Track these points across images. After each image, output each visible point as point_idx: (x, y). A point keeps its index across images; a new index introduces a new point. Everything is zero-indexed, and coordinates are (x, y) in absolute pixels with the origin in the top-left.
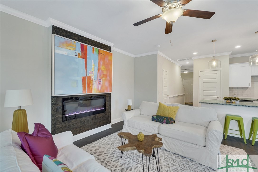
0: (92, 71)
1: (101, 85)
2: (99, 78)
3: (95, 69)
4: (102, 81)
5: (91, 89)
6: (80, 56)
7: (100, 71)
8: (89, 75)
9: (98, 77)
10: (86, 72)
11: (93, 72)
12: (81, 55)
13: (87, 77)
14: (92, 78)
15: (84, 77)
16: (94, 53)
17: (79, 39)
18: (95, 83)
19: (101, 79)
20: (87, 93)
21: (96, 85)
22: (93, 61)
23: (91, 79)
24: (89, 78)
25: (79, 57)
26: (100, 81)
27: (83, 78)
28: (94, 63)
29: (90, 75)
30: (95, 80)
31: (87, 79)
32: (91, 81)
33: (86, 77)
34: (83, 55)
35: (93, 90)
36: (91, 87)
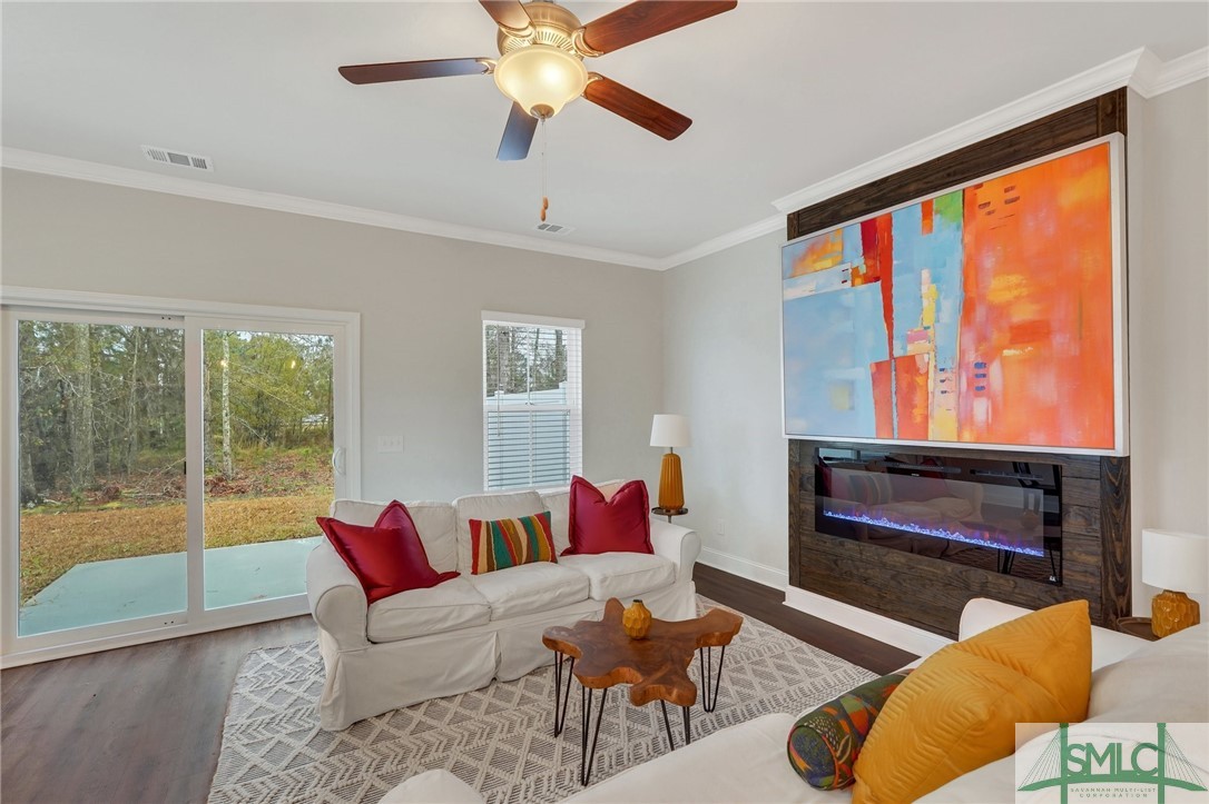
0: (925, 325)
1: (991, 397)
2: (972, 357)
3: (938, 310)
4: (995, 370)
5: (918, 419)
6: (860, 276)
7: (980, 313)
8: (904, 348)
9: (962, 353)
10: (891, 338)
11: (931, 331)
12: (863, 270)
13: (893, 364)
14: (927, 360)
15: (878, 365)
16: (930, 230)
17: (873, 200)
18: (943, 387)
19: (991, 361)
20: (896, 436)
21: (951, 399)
22: (925, 274)
23: (918, 370)
24: (909, 365)
25: (858, 281)
26: (981, 371)
27: (874, 370)
28: (935, 280)
29: (911, 349)
30: (942, 370)
31: (894, 373)
32: (920, 380)
33: (889, 362)
34: (875, 265)
35: (931, 426)
36: (917, 412)
